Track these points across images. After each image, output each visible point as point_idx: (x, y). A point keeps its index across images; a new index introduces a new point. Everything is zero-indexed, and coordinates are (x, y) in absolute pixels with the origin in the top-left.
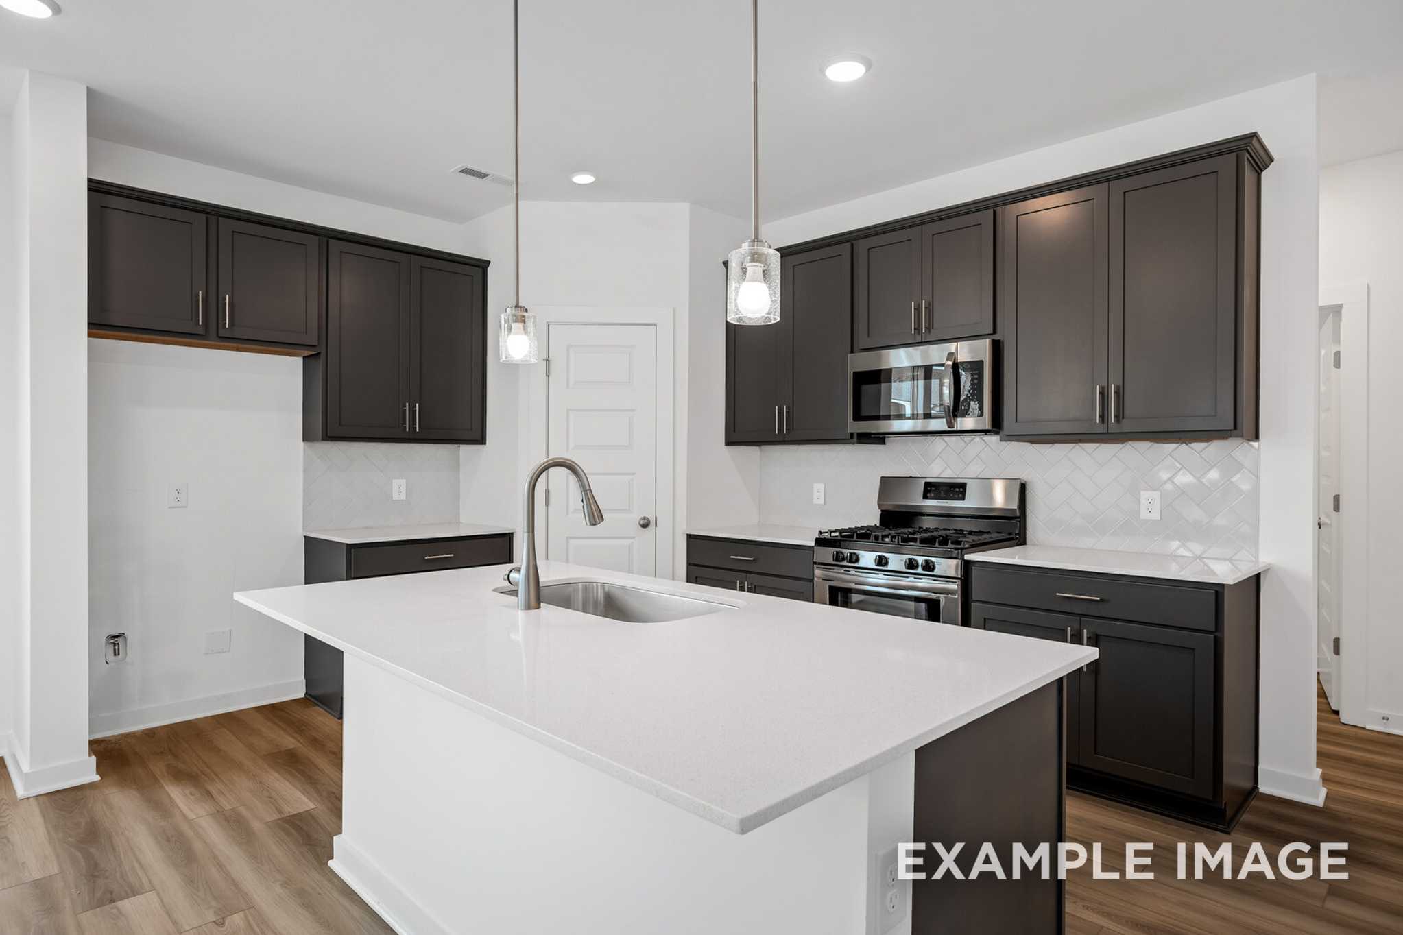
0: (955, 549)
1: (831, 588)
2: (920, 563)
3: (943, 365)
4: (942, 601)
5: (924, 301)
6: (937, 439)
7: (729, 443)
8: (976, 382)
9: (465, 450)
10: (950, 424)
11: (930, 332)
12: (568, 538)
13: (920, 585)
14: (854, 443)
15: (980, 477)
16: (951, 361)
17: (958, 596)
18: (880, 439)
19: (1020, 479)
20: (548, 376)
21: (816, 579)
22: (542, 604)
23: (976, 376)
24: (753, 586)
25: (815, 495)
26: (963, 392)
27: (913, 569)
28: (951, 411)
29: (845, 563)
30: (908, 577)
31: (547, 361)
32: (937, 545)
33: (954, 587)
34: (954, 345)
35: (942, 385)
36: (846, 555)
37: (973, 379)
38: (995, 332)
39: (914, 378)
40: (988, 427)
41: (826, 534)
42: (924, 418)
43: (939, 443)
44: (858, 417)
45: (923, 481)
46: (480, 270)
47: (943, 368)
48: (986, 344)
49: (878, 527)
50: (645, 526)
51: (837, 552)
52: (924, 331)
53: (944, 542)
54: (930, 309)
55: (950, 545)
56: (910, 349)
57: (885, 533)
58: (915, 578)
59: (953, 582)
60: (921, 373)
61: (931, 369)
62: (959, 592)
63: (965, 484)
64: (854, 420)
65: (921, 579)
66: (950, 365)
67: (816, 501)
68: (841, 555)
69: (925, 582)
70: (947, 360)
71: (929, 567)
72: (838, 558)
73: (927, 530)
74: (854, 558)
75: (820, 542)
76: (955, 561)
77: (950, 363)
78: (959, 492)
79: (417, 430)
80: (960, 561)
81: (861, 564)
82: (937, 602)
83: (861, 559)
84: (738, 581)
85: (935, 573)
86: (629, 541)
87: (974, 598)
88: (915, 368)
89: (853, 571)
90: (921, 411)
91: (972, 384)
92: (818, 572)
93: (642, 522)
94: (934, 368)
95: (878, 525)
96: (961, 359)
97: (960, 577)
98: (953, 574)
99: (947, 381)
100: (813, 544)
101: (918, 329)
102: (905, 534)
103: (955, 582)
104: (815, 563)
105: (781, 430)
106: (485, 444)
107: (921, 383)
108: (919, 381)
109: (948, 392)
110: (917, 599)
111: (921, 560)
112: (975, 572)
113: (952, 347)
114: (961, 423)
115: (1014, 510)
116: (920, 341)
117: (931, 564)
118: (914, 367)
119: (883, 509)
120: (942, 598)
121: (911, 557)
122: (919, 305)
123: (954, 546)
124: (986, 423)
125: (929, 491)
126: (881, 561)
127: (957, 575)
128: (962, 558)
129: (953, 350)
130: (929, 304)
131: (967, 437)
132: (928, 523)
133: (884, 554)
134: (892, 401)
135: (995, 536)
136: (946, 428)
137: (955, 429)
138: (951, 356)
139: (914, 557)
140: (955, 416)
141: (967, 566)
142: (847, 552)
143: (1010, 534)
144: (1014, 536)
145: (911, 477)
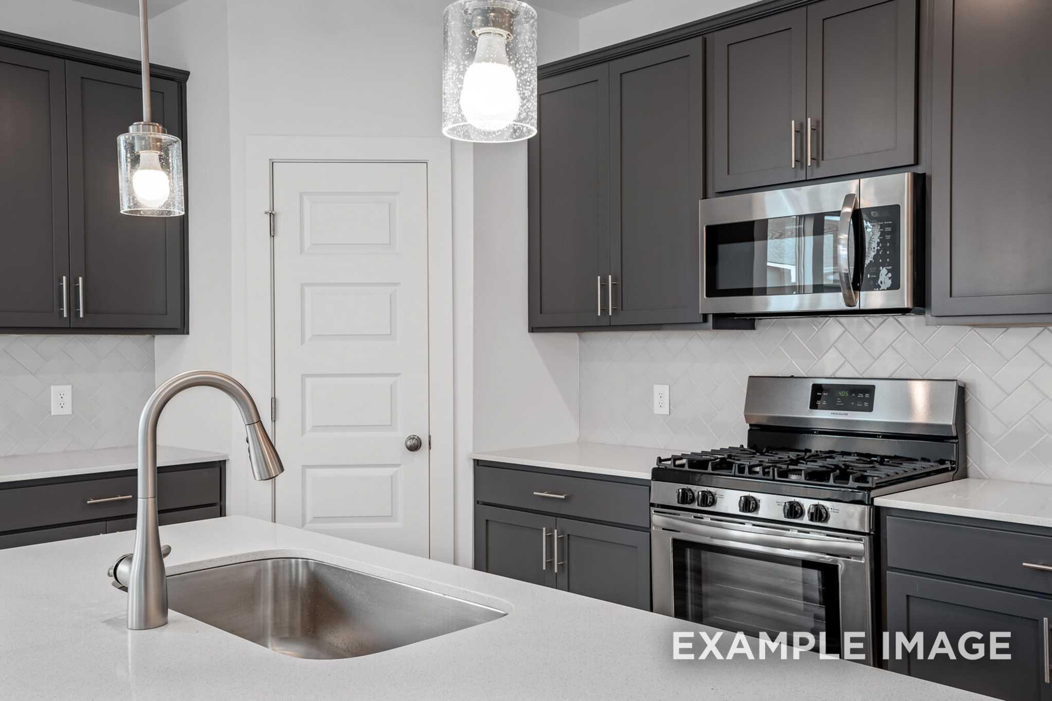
0: (860, 488)
1: (675, 541)
2: (806, 509)
3: (837, 213)
4: (841, 567)
5: (809, 120)
6: (831, 320)
7: (533, 329)
8: (888, 237)
9: (162, 342)
10: (849, 301)
11: (818, 165)
12: (305, 467)
13: (808, 542)
14: (707, 329)
15: (894, 376)
16: (850, 207)
17: (865, 561)
18: (747, 321)
19: (956, 380)
20: (272, 235)
21: (653, 528)
22: (171, 613)
23: (888, 229)
24: (566, 536)
25: (657, 400)
26: (869, 253)
27: (795, 517)
28: (851, 281)
29: (695, 506)
30: (788, 530)
31: (272, 215)
32: (831, 482)
33: (859, 546)
34: (856, 182)
35: (836, 242)
36: (696, 494)
37: (883, 234)
38: (917, 162)
39: (800, 233)
40: (906, 303)
41: (669, 462)
42: (814, 292)
43: (833, 328)
44: (713, 291)
45: (810, 383)
46: (174, 85)
47: (837, 218)
48: (905, 178)
49: (745, 450)
50: (415, 446)
51: (683, 489)
52: (809, 164)
53: (843, 475)
54: (819, 130)
55: (852, 483)
56: (793, 190)
57: (754, 461)
58: (799, 531)
59: (856, 539)
60: (809, 225)
61: (823, 220)
62: (867, 554)
63: (874, 387)
64: (707, 296)
65: (808, 533)
66: (849, 213)
67: (657, 410)
68: (690, 494)
69: (814, 539)
70: (845, 205)
71: (819, 515)
72: (685, 497)
73: (816, 456)
74: (709, 499)
75: (660, 474)
76: (859, 508)
77: (849, 210)
78: (864, 399)
79: (81, 316)
80: (867, 508)
81: (721, 507)
82: (835, 568)
83: (719, 500)
84: (544, 529)
85: (830, 524)
86: (389, 471)
87: (890, 564)
88: (802, 218)
89: (707, 519)
90: (809, 281)
91: (882, 241)
92: (657, 519)
93: (409, 443)
94: (826, 218)
95: (746, 447)
96: (865, 204)
97: (867, 531)
98: (855, 526)
99: (844, 237)
100: (648, 476)
101: (800, 161)
102: (784, 462)
103: (860, 540)
104: (652, 505)
105: (605, 310)
106: (188, 333)
107: (809, 240)
108: (807, 238)
109: (845, 253)
110: (807, 564)
111: (808, 504)
112: (890, 525)
113: (852, 186)
114: (866, 299)
115: (948, 427)
116: (805, 179)
117: (823, 511)
118: (800, 216)
119: (752, 423)
120: (841, 563)
121: (792, 499)
122: (801, 125)
123: (857, 485)
124: (904, 298)
125: (819, 398)
126: (749, 505)
127: (863, 527)
128: (871, 503)
129: (853, 191)
130: (818, 122)
131: (875, 320)
132: (819, 444)
133: (752, 494)
134: (769, 264)
135: (920, 466)
136: (843, 306)
137: (857, 307)
138: (849, 199)
139: (797, 499)
140: (857, 288)
141: (878, 514)
142: (698, 490)
143: (942, 462)
144: (948, 465)
145: (792, 377)
